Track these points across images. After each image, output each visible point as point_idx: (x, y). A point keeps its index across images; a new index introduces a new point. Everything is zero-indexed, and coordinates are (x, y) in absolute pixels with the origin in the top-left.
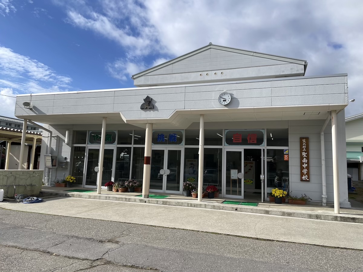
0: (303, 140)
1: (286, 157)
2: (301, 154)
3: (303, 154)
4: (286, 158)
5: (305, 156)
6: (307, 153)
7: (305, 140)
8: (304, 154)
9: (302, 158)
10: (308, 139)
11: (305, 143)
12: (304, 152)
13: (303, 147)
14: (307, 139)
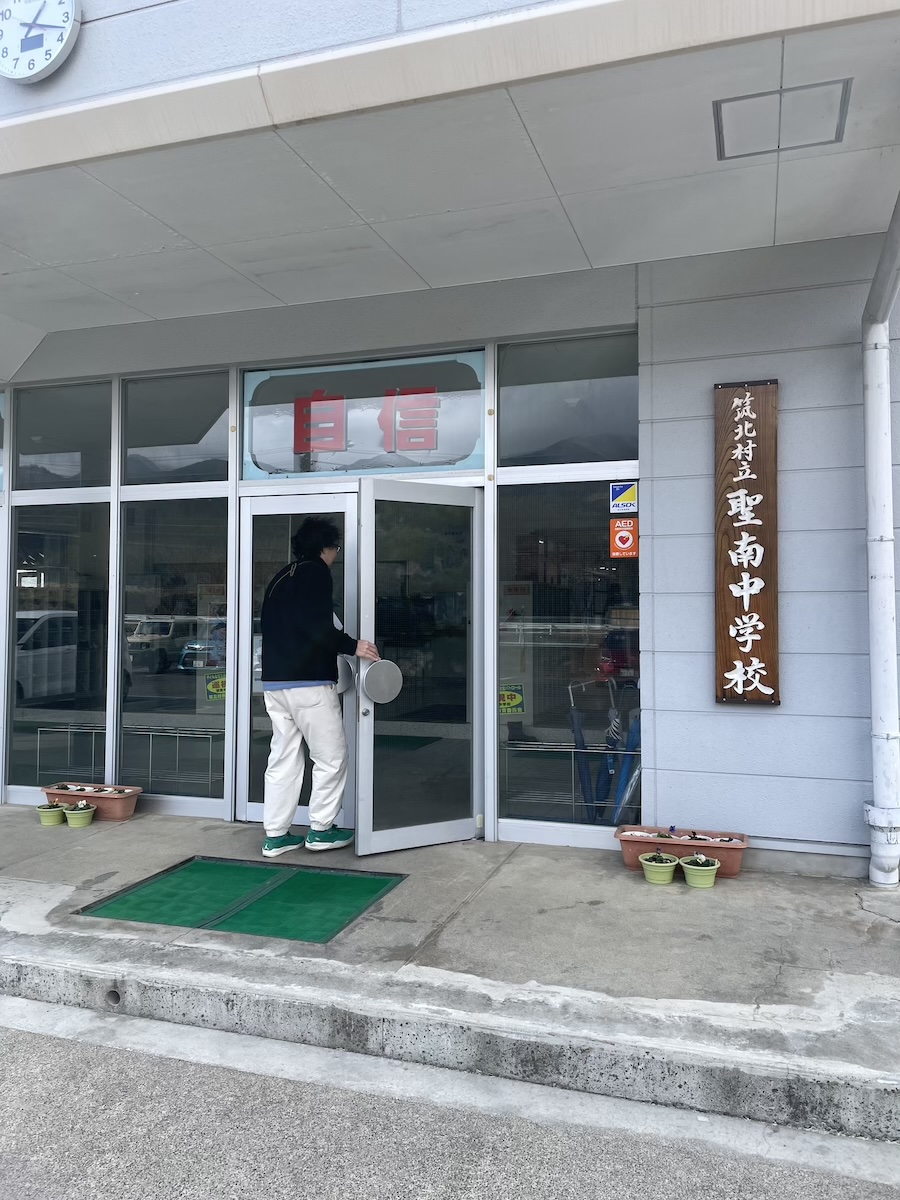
0: (737, 402)
1: (621, 530)
2: (721, 505)
3: (733, 503)
4: (623, 540)
5: (747, 518)
6: (759, 498)
7: (748, 400)
8: (742, 505)
9: (725, 531)
10: (776, 392)
11: (748, 425)
12: (742, 492)
13: (738, 453)
14: (766, 389)
